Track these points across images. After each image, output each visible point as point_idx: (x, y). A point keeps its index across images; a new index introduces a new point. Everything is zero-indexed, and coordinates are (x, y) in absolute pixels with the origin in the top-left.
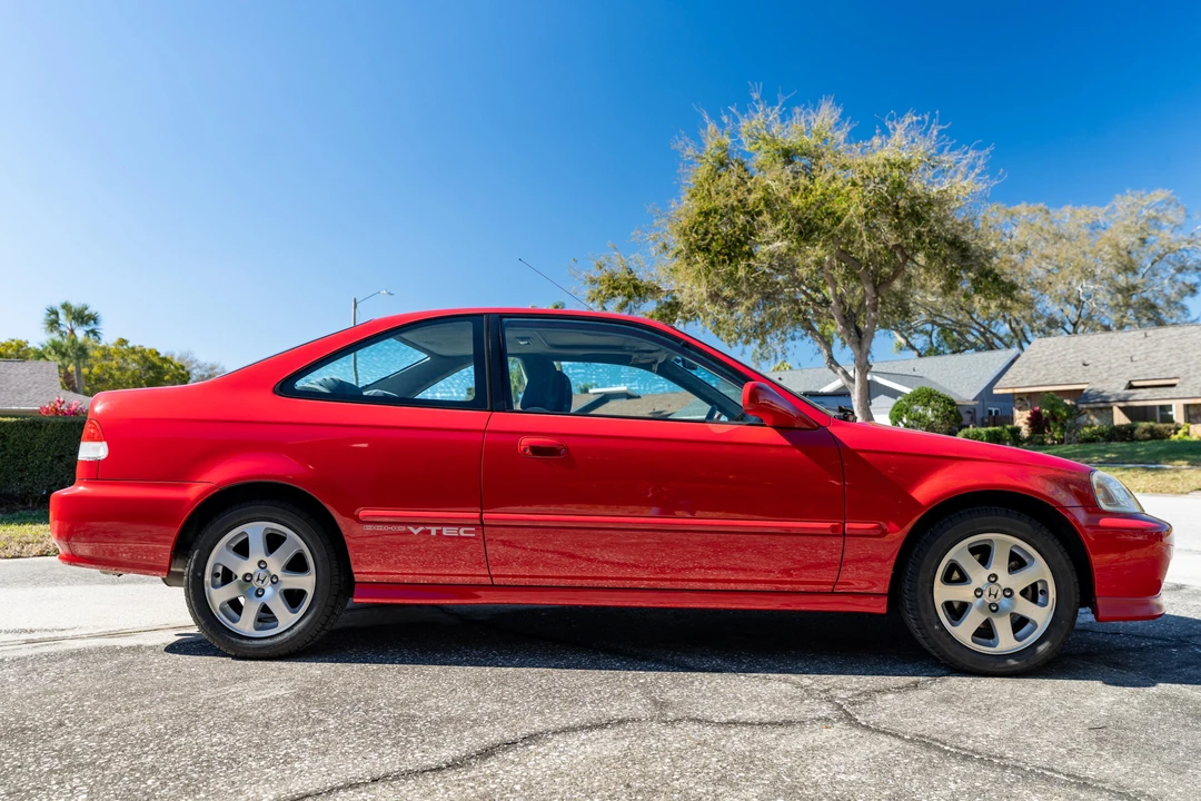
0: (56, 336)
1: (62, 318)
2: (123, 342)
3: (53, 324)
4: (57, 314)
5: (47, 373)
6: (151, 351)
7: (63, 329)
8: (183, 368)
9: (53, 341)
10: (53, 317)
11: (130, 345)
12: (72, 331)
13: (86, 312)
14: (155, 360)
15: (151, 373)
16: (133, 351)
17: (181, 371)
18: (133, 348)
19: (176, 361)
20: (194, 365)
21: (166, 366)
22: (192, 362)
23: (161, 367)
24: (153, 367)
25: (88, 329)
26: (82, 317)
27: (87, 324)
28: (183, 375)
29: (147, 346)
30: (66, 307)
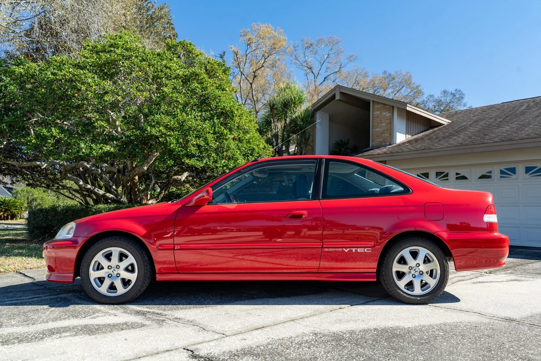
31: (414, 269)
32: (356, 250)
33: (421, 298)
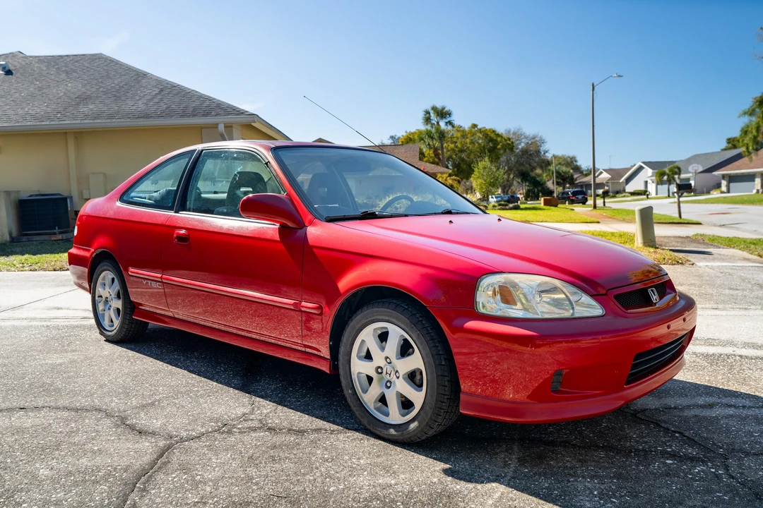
0: (429, 127)
1: (433, 115)
2: (475, 126)
3: (427, 120)
4: (429, 113)
5: (413, 151)
6: (490, 130)
7: (433, 122)
8: (509, 139)
9: (427, 130)
10: (428, 115)
11: (479, 127)
12: (438, 123)
13: (444, 111)
14: (492, 135)
15: (491, 145)
16: (480, 131)
17: (508, 142)
18: (480, 129)
19: (505, 136)
20: (523, 137)
21: (499, 139)
22: (521, 135)
23: (496, 140)
24: (491, 140)
25: (447, 121)
26: (443, 114)
27: (445, 117)
28: (509, 144)
29: (488, 127)
30: (434, 108)
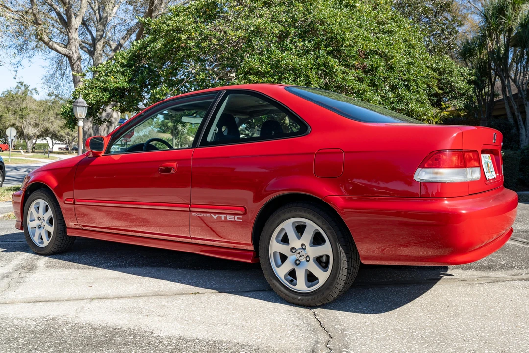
31: (298, 252)
32: (225, 218)
33: (304, 297)
